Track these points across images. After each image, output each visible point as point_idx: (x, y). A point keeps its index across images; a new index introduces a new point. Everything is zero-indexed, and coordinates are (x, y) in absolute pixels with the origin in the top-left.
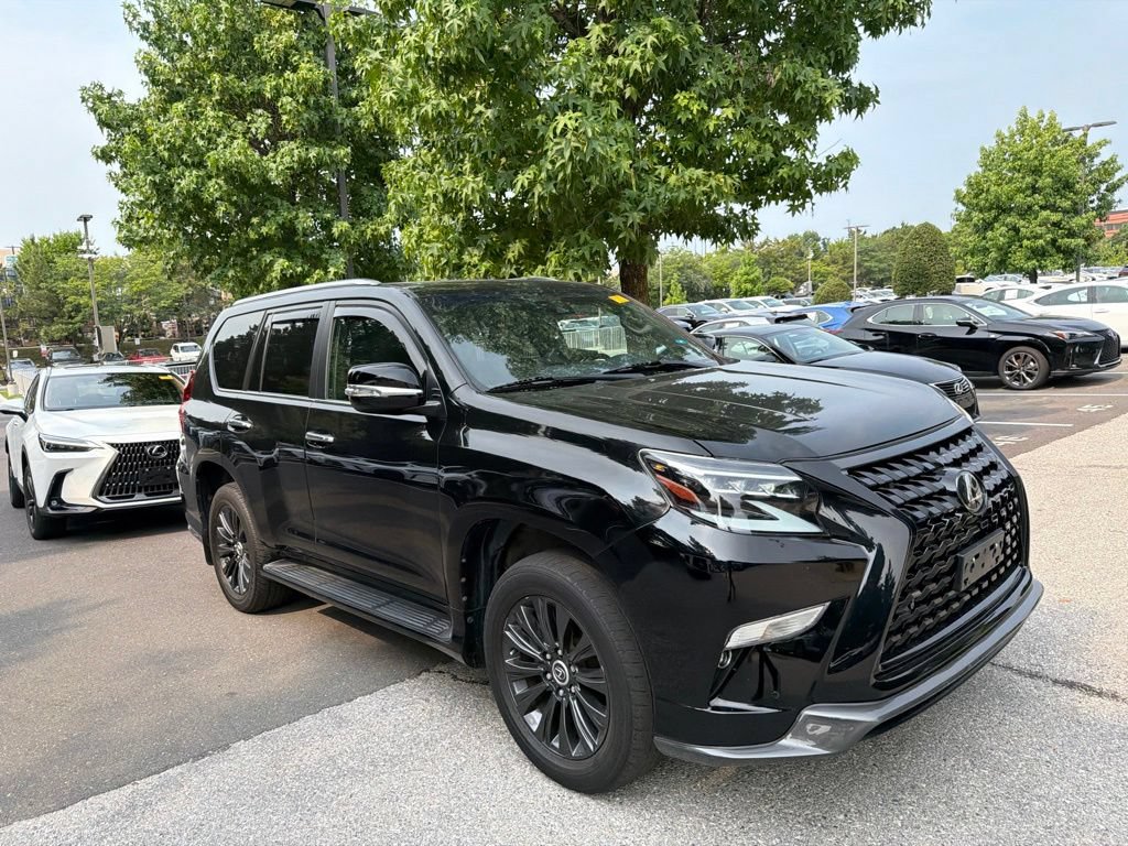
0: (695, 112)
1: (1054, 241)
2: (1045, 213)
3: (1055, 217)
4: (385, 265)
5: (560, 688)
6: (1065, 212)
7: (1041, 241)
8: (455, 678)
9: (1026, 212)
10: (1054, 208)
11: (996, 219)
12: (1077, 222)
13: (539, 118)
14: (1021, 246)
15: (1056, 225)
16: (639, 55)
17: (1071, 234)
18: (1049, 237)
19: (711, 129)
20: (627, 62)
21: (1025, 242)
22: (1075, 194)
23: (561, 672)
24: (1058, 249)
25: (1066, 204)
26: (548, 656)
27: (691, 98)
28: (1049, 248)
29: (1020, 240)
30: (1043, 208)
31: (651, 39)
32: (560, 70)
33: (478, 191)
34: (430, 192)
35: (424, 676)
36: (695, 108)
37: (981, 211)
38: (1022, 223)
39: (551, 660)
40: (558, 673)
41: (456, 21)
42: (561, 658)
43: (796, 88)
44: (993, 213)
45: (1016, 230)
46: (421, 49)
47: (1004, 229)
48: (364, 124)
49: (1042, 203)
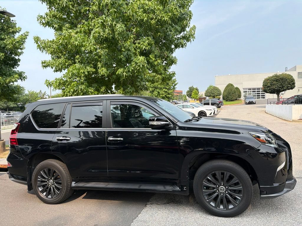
0: (153, 60)
1: (166, 95)
2: (164, 89)
3: (166, 90)
4: (10, 91)
5: (222, 193)
6: (168, 89)
7: (164, 95)
8: (157, 204)
9: (161, 89)
10: (166, 88)
11: (154, 90)
12: (170, 91)
13: (122, 56)
14: (160, 96)
15: (166, 92)
16: (145, 45)
17: (169, 94)
18: (165, 94)
19: (156, 64)
20: (142, 46)
21: (161, 95)
22: (169, 85)
23: (222, 189)
24: (167, 97)
25: (168, 88)
26: (217, 186)
27: (153, 57)
28: (165, 97)
29: (160, 95)
30: (164, 88)
31: (147, 41)
32: (127, 45)
33: (106, 73)
34: (82, 71)
35: (148, 206)
36: (153, 59)
37: (151, 88)
38: (160, 91)
39: (219, 186)
40: (221, 189)
41: (120, 29)
42: (223, 185)
43: (168, 58)
44: (154, 88)
45: (159, 92)
46: (99, 33)
47: (157, 92)
48: (9, 47)
49: (163, 87)
